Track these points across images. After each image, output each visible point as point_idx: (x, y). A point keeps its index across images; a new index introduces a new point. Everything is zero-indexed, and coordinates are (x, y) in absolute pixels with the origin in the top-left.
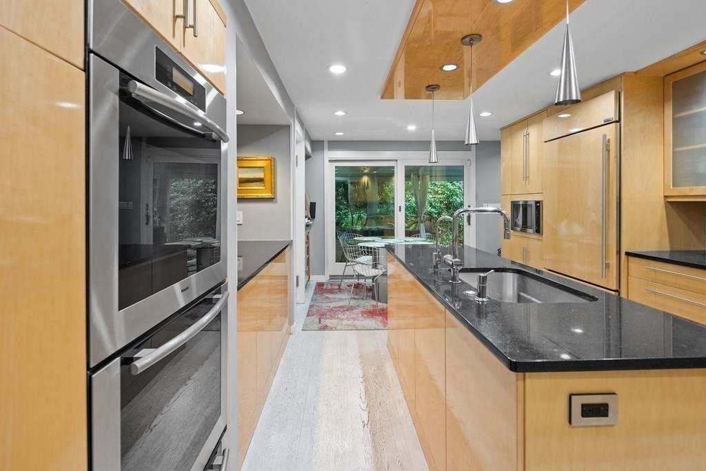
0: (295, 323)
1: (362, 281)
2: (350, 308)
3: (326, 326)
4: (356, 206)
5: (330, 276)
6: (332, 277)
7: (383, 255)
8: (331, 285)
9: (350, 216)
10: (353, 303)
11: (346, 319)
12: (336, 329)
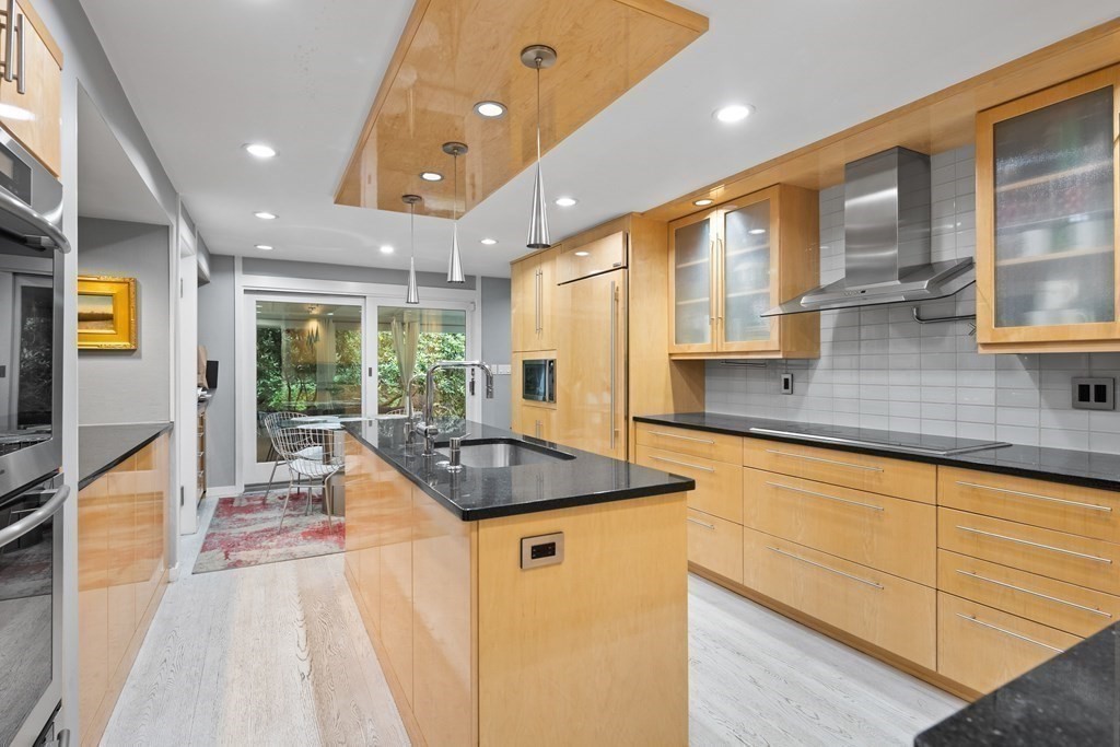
0: (177, 564)
1: (304, 489)
2: (283, 531)
3: (239, 561)
4: (297, 370)
5: (246, 486)
6: (249, 487)
7: (340, 439)
8: (248, 499)
9: (285, 388)
10: (288, 522)
11: (275, 547)
12: (257, 563)
